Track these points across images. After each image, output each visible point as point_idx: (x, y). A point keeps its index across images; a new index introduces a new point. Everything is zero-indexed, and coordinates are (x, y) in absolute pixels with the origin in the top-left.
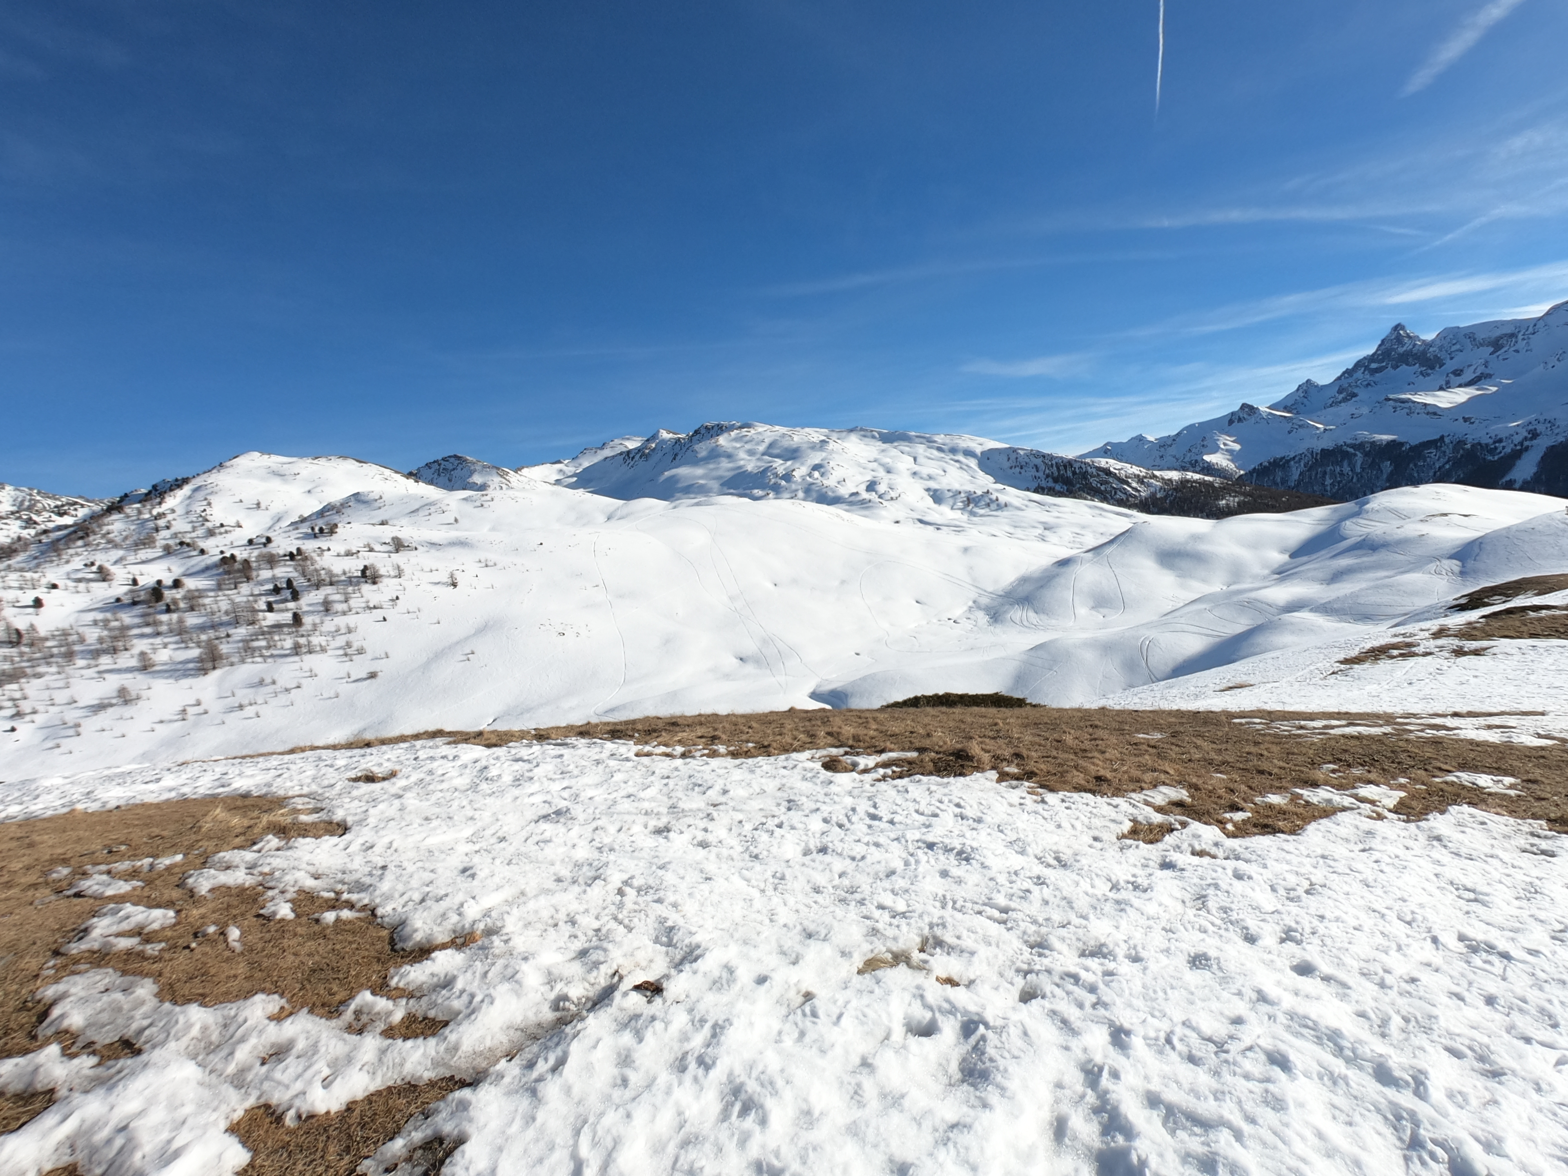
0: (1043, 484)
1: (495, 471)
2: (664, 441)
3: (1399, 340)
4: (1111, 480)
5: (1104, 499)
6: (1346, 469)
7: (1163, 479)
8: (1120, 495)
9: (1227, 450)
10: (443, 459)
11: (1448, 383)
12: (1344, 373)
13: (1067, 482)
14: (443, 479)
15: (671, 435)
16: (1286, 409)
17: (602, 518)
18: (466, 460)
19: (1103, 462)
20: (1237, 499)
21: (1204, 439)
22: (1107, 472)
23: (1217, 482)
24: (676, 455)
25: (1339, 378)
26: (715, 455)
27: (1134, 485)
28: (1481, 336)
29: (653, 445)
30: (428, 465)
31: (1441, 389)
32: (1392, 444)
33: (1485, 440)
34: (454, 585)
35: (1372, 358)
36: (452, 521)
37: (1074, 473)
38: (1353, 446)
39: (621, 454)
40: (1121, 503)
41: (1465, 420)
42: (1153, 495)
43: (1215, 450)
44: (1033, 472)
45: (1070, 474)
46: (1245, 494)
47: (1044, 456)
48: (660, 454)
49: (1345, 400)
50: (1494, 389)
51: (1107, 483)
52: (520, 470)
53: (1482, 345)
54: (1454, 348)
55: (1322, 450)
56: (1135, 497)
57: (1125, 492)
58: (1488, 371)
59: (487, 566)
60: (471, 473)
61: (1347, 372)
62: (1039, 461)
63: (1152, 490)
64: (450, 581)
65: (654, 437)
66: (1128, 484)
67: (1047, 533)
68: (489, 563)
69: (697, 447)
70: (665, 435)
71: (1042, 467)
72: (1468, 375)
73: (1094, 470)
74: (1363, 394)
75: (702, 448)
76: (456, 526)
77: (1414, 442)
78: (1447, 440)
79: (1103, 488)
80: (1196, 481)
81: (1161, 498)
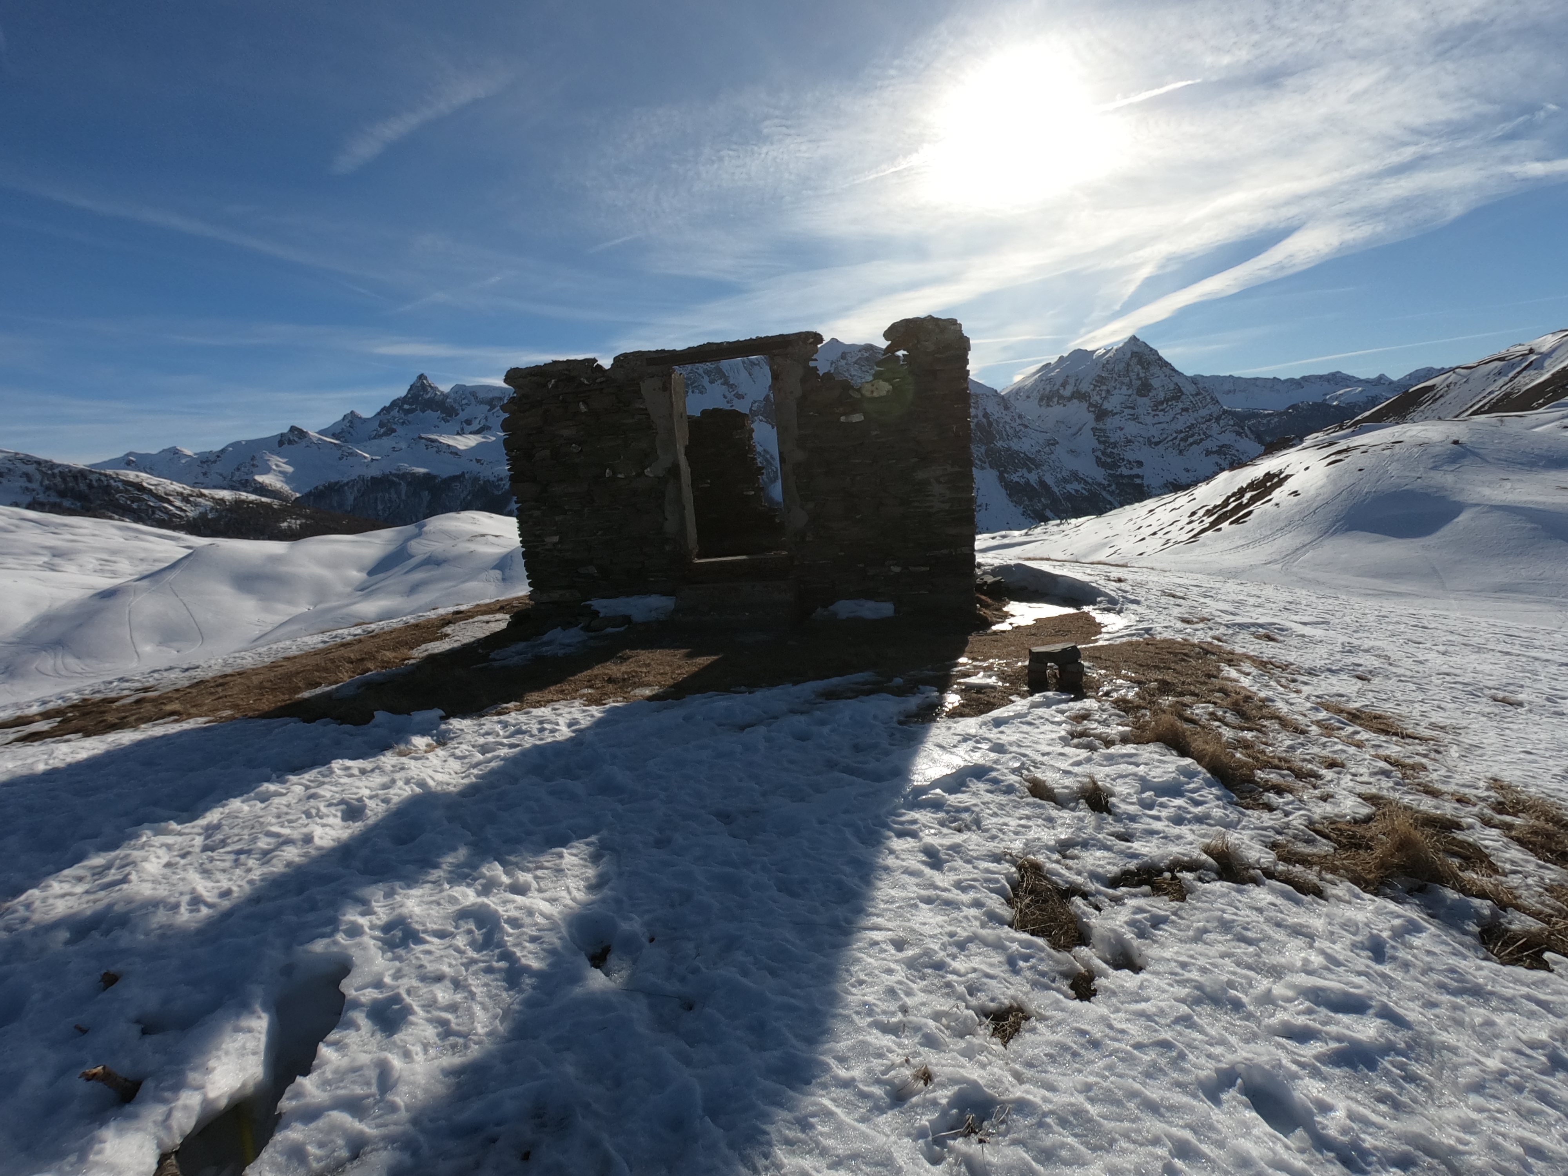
0: (41, 497)
3: (424, 387)
4: (145, 497)
5: (138, 519)
6: (394, 496)
7: (213, 498)
8: (159, 515)
9: (280, 472)
11: (462, 429)
12: (382, 410)
13: (80, 496)
16: (334, 436)
19: (131, 475)
20: (298, 522)
21: (253, 458)
22: (139, 487)
23: (276, 504)
25: (379, 414)
27: (178, 503)
28: (481, 395)
31: (458, 434)
32: (427, 476)
33: (492, 478)
35: (404, 400)
37: (90, 486)
38: (397, 476)
40: (161, 524)
41: (478, 461)
42: (203, 515)
43: (267, 470)
44: (23, 482)
45: (83, 487)
46: (306, 517)
47: (38, 463)
49: (386, 434)
50: (494, 439)
51: (140, 500)
53: (482, 402)
54: (464, 402)
55: (372, 478)
56: (181, 517)
57: (167, 512)
58: (488, 424)
61: (384, 409)
62: (31, 469)
63: (201, 509)
66: (170, 503)
67: (57, 561)
71: (38, 476)
72: (476, 426)
73: (120, 484)
74: (400, 431)
77: (444, 475)
78: (467, 476)
79: (135, 506)
80: (252, 502)
81: (212, 519)
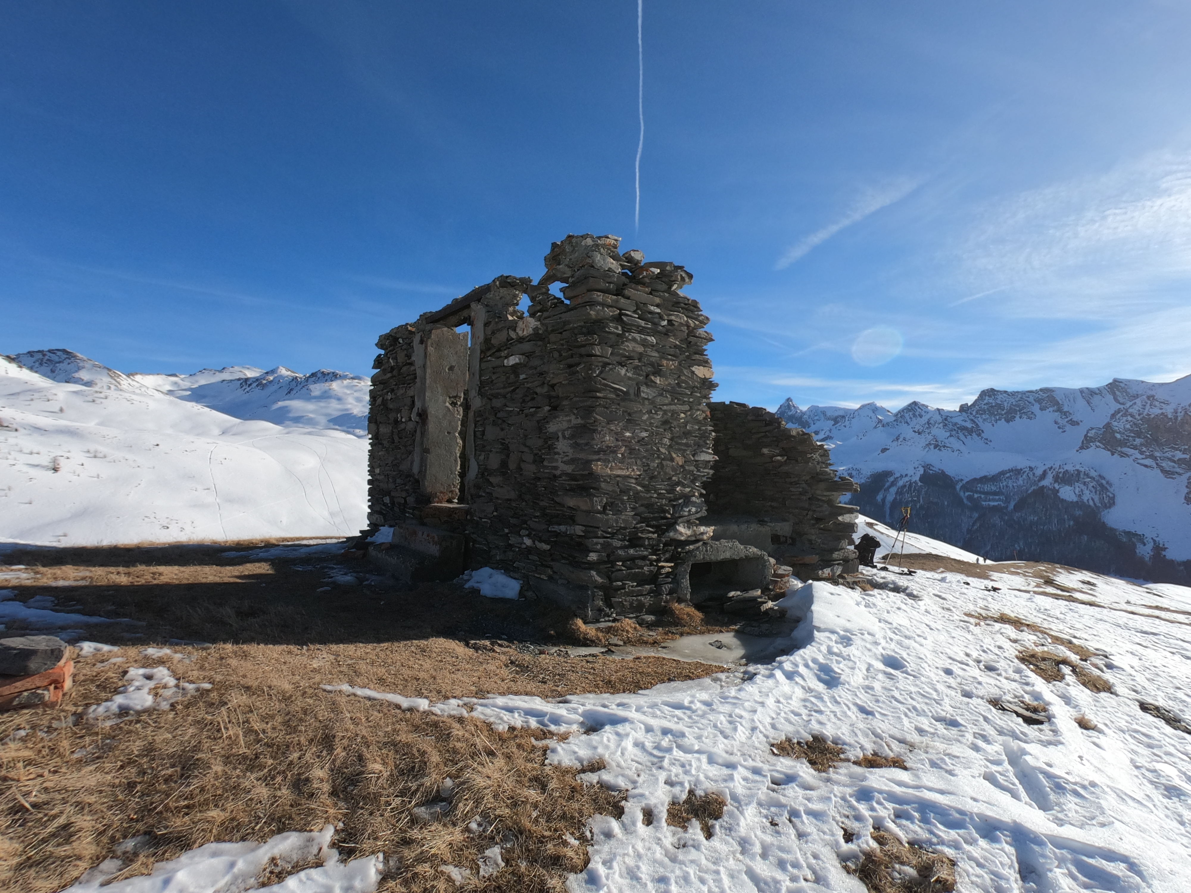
1: (106, 371)
2: (281, 376)
3: (789, 407)
10: (50, 351)
14: (46, 369)
15: (289, 373)
17: (216, 431)
18: (75, 357)
24: (292, 390)
26: (326, 396)
28: (829, 414)
29: (271, 378)
30: (31, 354)
34: (55, 470)
36: (57, 409)
39: (239, 379)
48: (276, 387)
50: (834, 446)
52: (133, 375)
53: (829, 419)
54: (816, 418)
58: (831, 435)
59: (95, 457)
60: (79, 369)
64: (51, 465)
65: (273, 372)
68: (99, 455)
69: (312, 387)
70: (283, 371)
75: (317, 389)
76: (60, 415)
